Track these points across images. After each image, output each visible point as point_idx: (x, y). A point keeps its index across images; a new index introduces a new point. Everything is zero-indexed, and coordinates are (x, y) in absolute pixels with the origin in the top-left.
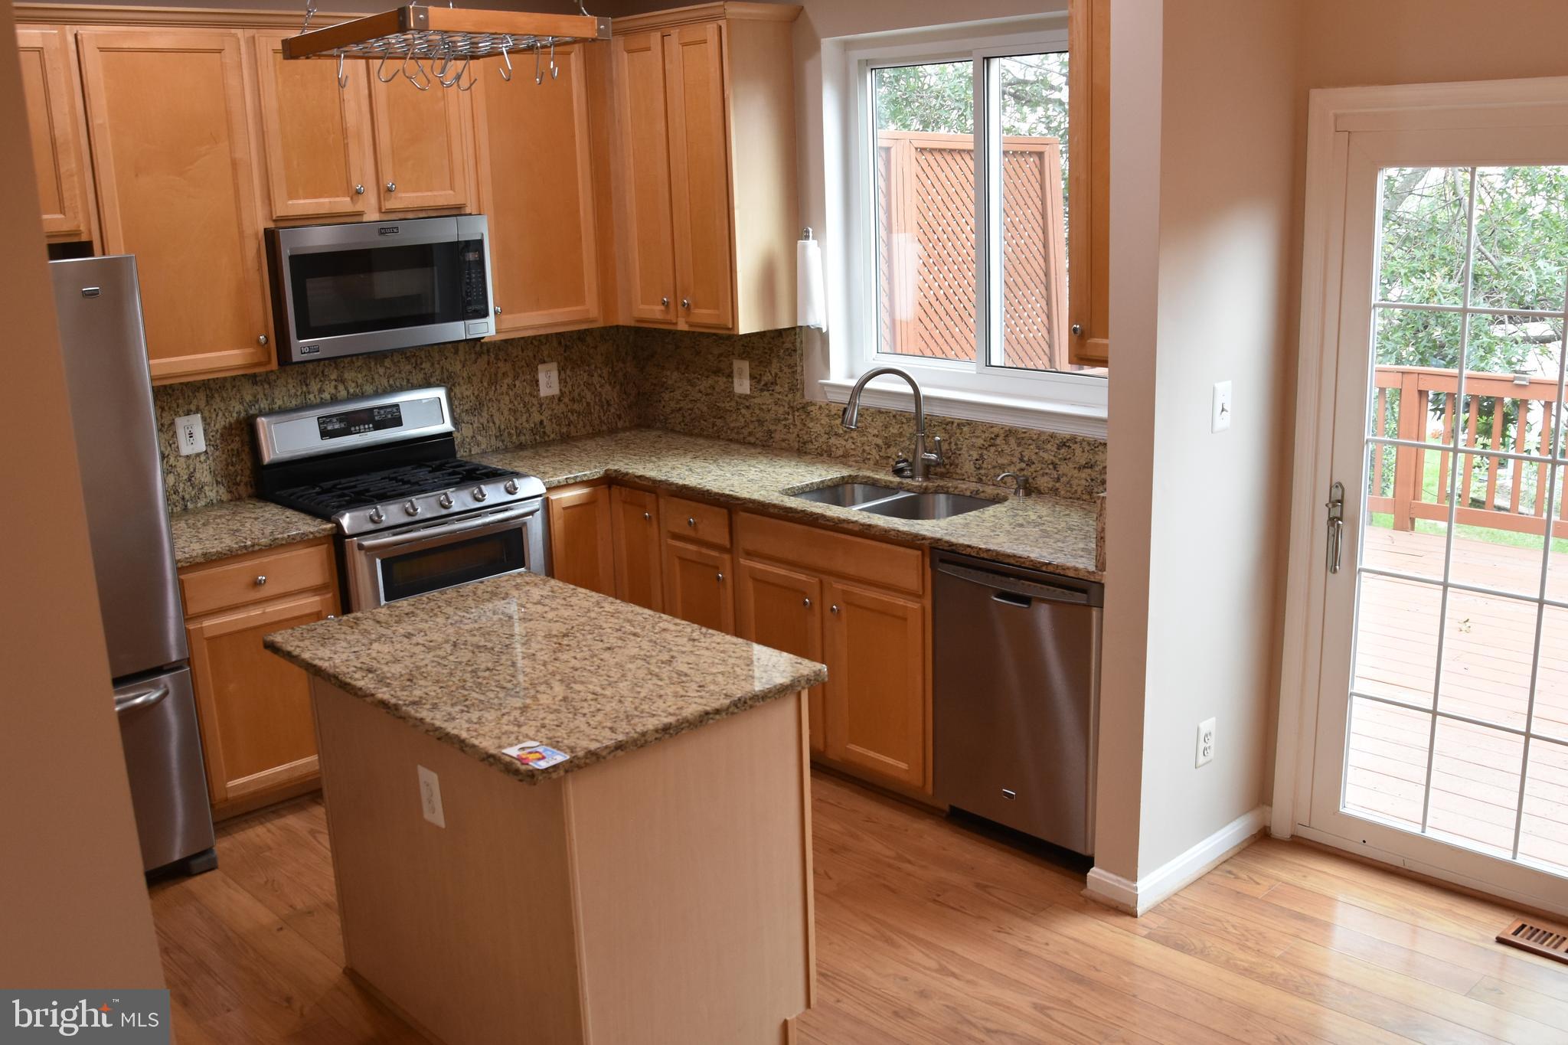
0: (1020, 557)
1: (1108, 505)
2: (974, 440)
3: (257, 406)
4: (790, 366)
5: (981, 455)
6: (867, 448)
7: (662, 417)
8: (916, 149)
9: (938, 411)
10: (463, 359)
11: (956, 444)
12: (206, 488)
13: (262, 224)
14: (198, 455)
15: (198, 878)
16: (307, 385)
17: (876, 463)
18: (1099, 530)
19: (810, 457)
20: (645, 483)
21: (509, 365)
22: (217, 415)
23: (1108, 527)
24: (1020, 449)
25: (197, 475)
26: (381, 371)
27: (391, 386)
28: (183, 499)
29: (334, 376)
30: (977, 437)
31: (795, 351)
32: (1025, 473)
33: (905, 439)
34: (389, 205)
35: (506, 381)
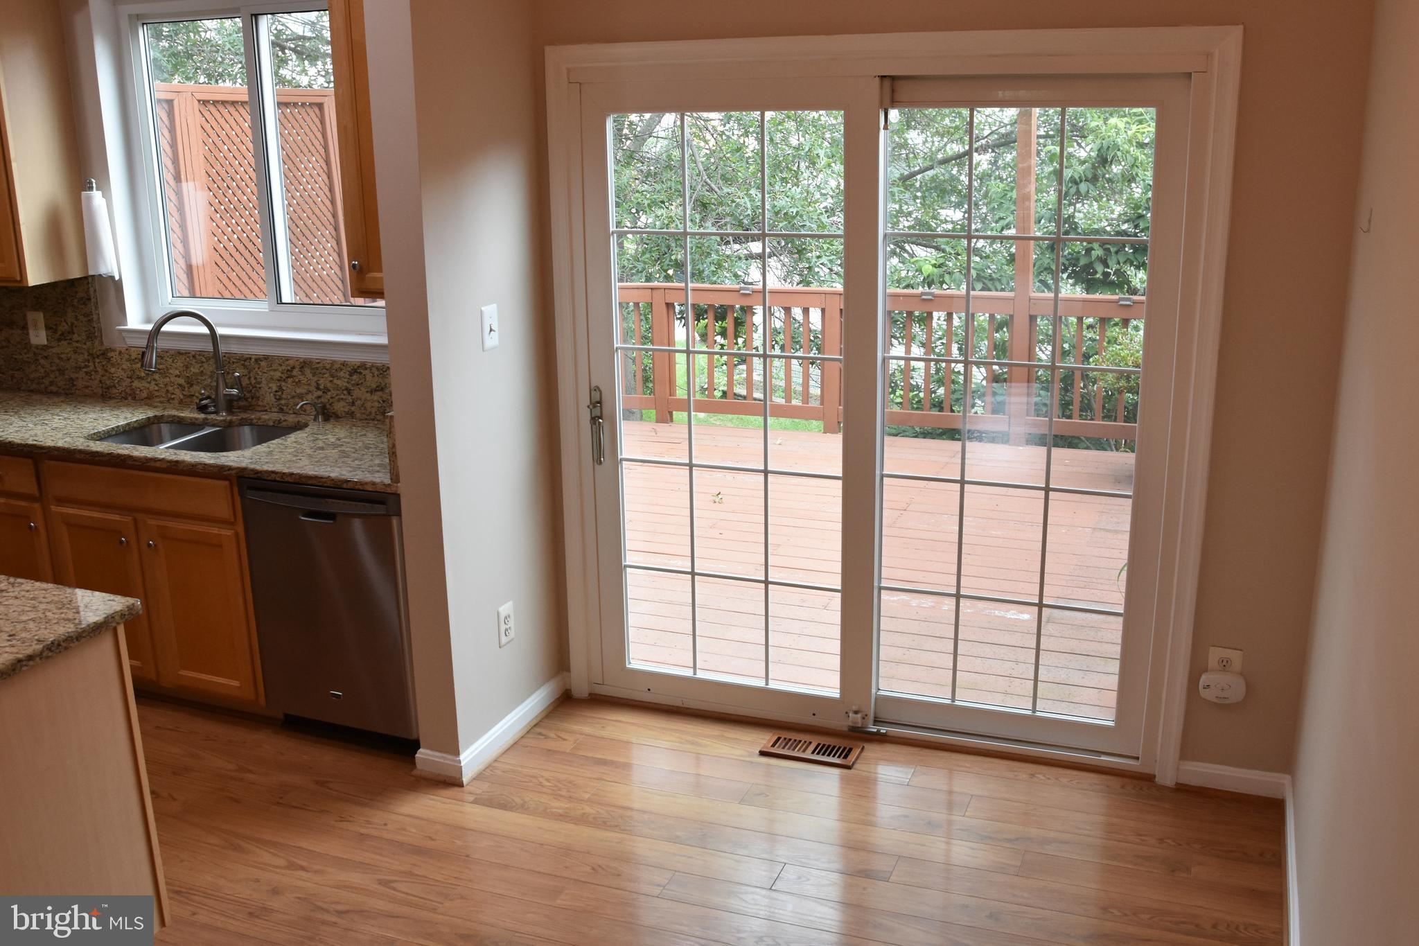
0: (322, 478)
1: (396, 423)
2: (272, 373)
4: (86, 315)
5: (280, 387)
6: (170, 389)
8: (199, 101)
9: (235, 349)
11: (255, 378)
17: (181, 402)
18: (391, 446)
19: (113, 401)
23: (397, 443)
24: (315, 379)
30: (275, 370)
31: (89, 299)
32: (323, 400)
33: (207, 377)
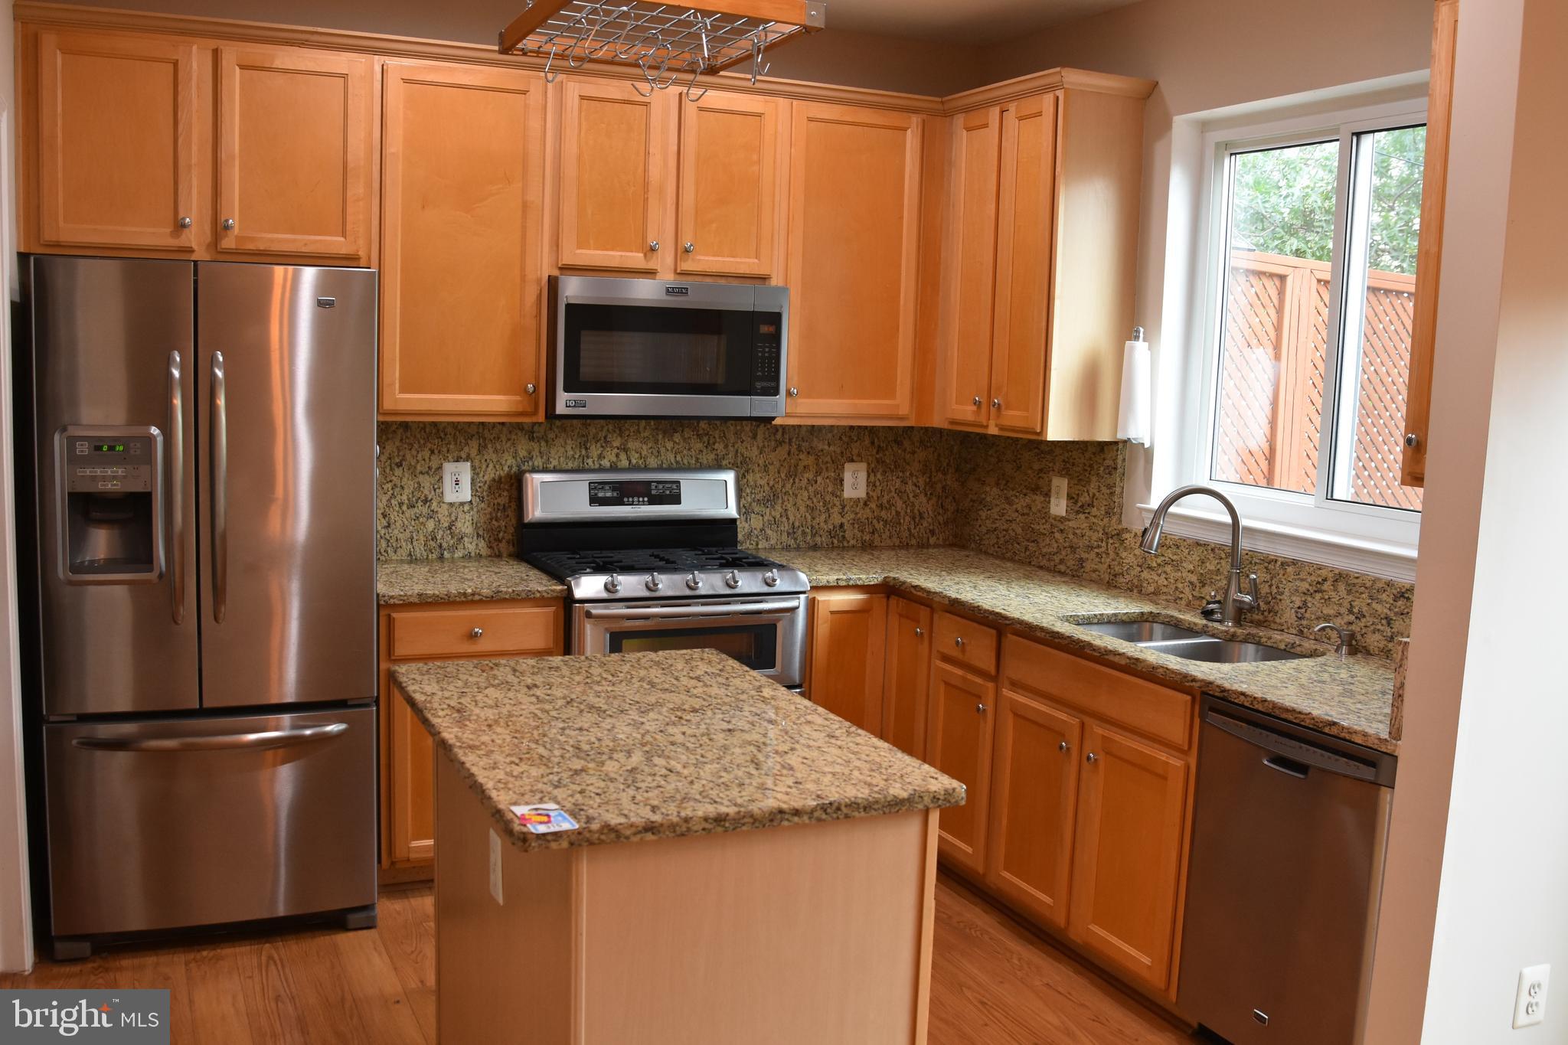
0: (1300, 713)
2: (1298, 583)
3: (530, 463)
4: (1109, 487)
5: (1305, 603)
6: (1180, 586)
7: (977, 538)
8: (1319, 281)
9: (1263, 547)
10: (761, 445)
11: (1278, 587)
12: (466, 539)
13: (547, 270)
14: (462, 504)
15: (351, 934)
16: (586, 449)
17: (1188, 604)
18: (1398, 685)
19: (1119, 591)
20: (919, 593)
21: (812, 458)
22: (487, 466)
23: (1407, 687)
24: (1350, 598)
25: (459, 524)
26: (669, 445)
27: (677, 462)
28: (440, 546)
29: (616, 443)
30: (1302, 580)
31: (1115, 469)
32: (1353, 627)
33: (1223, 577)
34: (687, 266)
35: (806, 475)
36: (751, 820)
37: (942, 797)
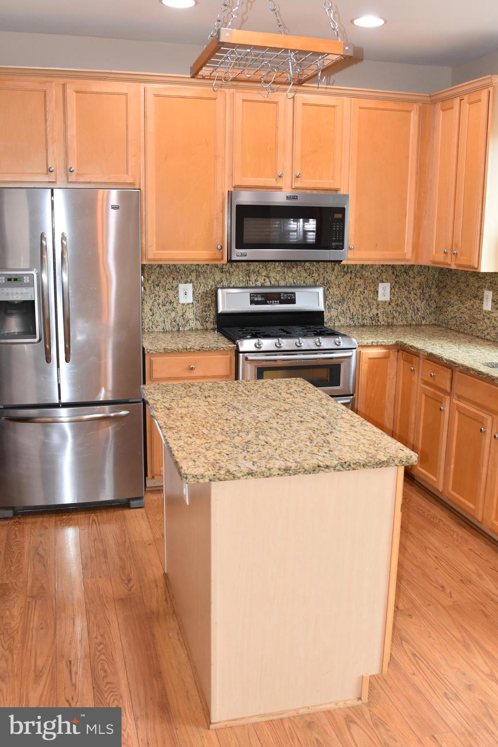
3: (222, 284)
7: (446, 321)
10: (336, 274)
12: (190, 321)
13: (227, 188)
14: (188, 304)
15: (132, 511)
16: (249, 277)
20: (413, 350)
21: (362, 281)
22: (200, 286)
25: (187, 314)
26: (290, 274)
27: (294, 283)
28: (178, 325)
29: (264, 274)
34: (298, 184)
35: (359, 289)
36: (303, 470)
37: (405, 461)
